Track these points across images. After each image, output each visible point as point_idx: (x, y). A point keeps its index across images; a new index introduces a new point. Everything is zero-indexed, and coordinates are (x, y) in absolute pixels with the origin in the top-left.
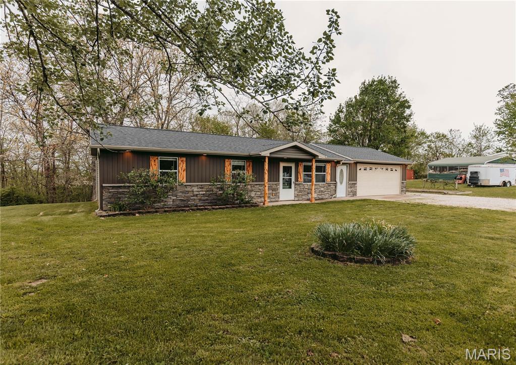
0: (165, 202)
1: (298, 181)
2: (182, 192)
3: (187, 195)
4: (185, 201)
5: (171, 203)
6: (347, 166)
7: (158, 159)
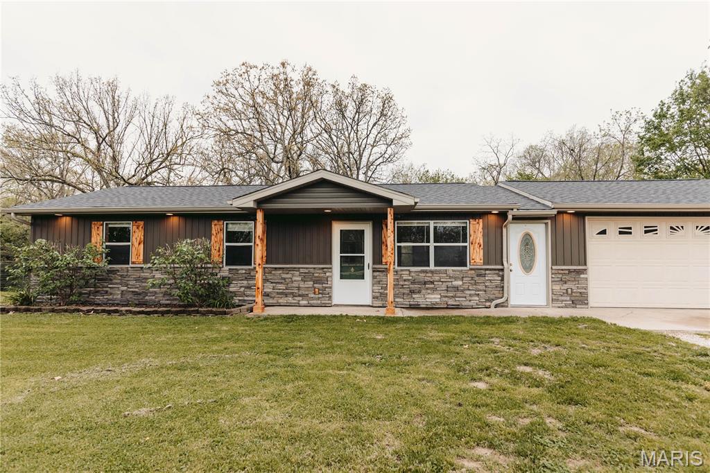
0: (111, 294)
1: (381, 263)
2: (137, 280)
3: (144, 284)
4: (140, 294)
5: (119, 296)
6: (546, 224)
7: (103, 225)
